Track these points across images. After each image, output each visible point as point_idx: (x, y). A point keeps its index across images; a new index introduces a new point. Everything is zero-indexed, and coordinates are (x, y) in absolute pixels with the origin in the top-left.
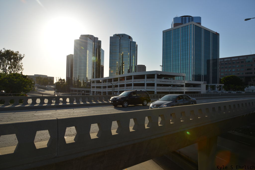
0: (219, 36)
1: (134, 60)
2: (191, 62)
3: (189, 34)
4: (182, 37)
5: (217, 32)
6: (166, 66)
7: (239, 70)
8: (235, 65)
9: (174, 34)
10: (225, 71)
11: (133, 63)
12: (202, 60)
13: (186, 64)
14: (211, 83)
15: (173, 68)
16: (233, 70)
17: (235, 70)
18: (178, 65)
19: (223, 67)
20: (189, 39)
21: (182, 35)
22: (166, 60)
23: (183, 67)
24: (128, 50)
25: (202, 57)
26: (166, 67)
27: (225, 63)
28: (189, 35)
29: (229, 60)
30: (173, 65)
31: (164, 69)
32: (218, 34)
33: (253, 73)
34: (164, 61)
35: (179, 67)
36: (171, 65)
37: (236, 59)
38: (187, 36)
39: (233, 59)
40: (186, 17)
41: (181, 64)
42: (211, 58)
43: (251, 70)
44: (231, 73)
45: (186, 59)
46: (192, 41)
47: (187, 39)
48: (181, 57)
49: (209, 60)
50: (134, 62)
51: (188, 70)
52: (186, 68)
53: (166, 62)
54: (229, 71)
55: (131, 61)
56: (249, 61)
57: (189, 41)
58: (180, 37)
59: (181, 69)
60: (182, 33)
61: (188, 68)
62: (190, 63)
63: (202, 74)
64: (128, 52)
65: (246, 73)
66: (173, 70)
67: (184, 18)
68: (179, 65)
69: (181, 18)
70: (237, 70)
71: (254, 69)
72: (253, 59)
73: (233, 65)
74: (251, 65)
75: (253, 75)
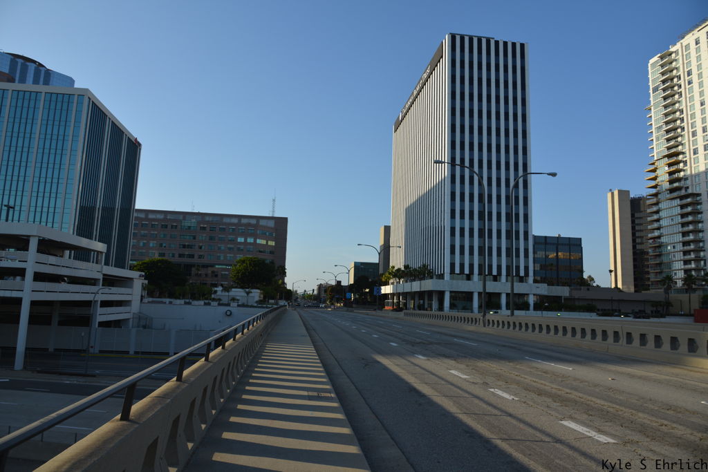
0: (140, 149)
2: (67, 206)
3: (73, 120)
5: (138, 140)
7: (165, 247)
8: (156, 232)
17: (155, 245)
20: (71, 137)
21: (45, 118)
32: (140, 145)
33: (196, 257)
37: (161, 216)
38: (62, 124)
40: (28, 64)
42: (118, 205)
43: (191, 248)
45: (53, 195)
46: (79, 146)
48: (35, 185)
49: (113, 209)
54: (141, 244)
56: (189, 227)
57: (70, 142)
58: (38, 122)
60: (46, 111)
65: (180, 256)
67: (20, 61)
68: (22, 209)
69: (9, 60)
70: (162, 244)
71: (201, 248)
72: (199, 223)
73: (152, 232)
74: (192, 238)
75: (196, 260)
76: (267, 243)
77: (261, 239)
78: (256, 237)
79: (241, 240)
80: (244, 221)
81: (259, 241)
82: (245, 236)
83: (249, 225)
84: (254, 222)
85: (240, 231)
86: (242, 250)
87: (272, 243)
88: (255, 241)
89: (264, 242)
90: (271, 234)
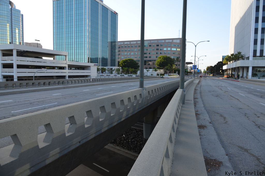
1: (17, 34)
2: (85, 40)
4: (76, 9)
6: (57, 44)
7: (137, 54)
8: (133, 49)
9: (66, 5)
10: (125, 54)
11: (17, 39)
12: (99, 40)
13: (81, 43)
14: (109, 66)
15: (66, 47)
16: (132, 54)
17: (133, 54)
18: (71, 43)
19: (123, 50)
20: (84, 13)
21: (75, 8)
22: (57, 37)
23: (77, 47)
24: (6, 19)
25: (99, 37)
26: (57, 46)
27: (125, 46)
28: (83, 8)
29: (129, 43)
30: (66, 44)
31: (55, 47)
33: (148, 57)
34: (55, 37)
35: (73, 47)
36: (64, 44)
37: (135, 43)
38: (81, 8)
39: (132, 43)
41: (76, 43)
43: (146, 54)
44: (130, 56)
45: (81, 37)
46: (87, 16)
47: (81, 12)
48: (76, 33)
50: (17, 37)
51: (83, 50)
52: (81, 48)
53: (57, 39)
54: (128, 54)
55: (13, 35)
57: (84, 15)
58: (73, 10)
59: (76, 48)
60: (75, 5)
61: (83, 48)
62: (86, 42)
63: (99, 57)
64: (6, 22)
66: (66, 49)
68: (73, 43)
70: (135, 53)
71: (149, 54)
72: (148, 43)
73: (132, 49)
74: (146, 50)
75: (148, 59)
76: (176, 49)
77: (174, 48)
78: (171, 47)
79: (165, 49)
80: (167, 41)
81: (173, 49)
82: (167, 47)
83: (169, 42)
84: (171, 41)
85: (165, 45)
86: (166, 53)
87: (179, 50)
88: (171, 49)
89: (175, 49)
90: (178, 46)
